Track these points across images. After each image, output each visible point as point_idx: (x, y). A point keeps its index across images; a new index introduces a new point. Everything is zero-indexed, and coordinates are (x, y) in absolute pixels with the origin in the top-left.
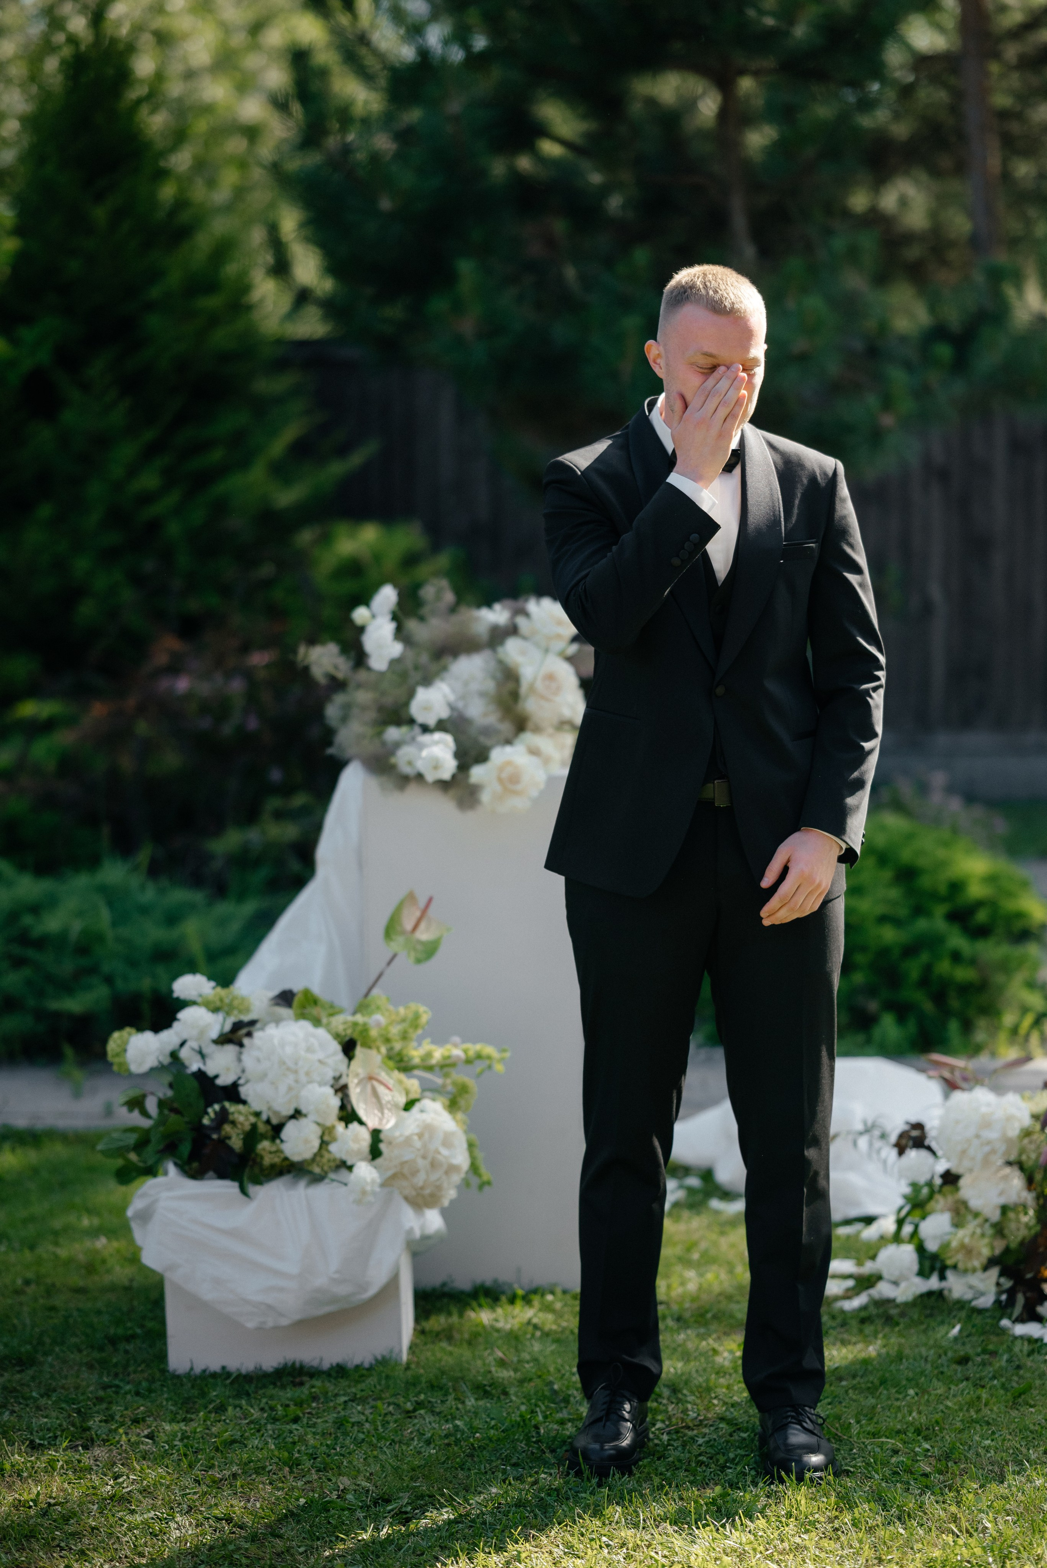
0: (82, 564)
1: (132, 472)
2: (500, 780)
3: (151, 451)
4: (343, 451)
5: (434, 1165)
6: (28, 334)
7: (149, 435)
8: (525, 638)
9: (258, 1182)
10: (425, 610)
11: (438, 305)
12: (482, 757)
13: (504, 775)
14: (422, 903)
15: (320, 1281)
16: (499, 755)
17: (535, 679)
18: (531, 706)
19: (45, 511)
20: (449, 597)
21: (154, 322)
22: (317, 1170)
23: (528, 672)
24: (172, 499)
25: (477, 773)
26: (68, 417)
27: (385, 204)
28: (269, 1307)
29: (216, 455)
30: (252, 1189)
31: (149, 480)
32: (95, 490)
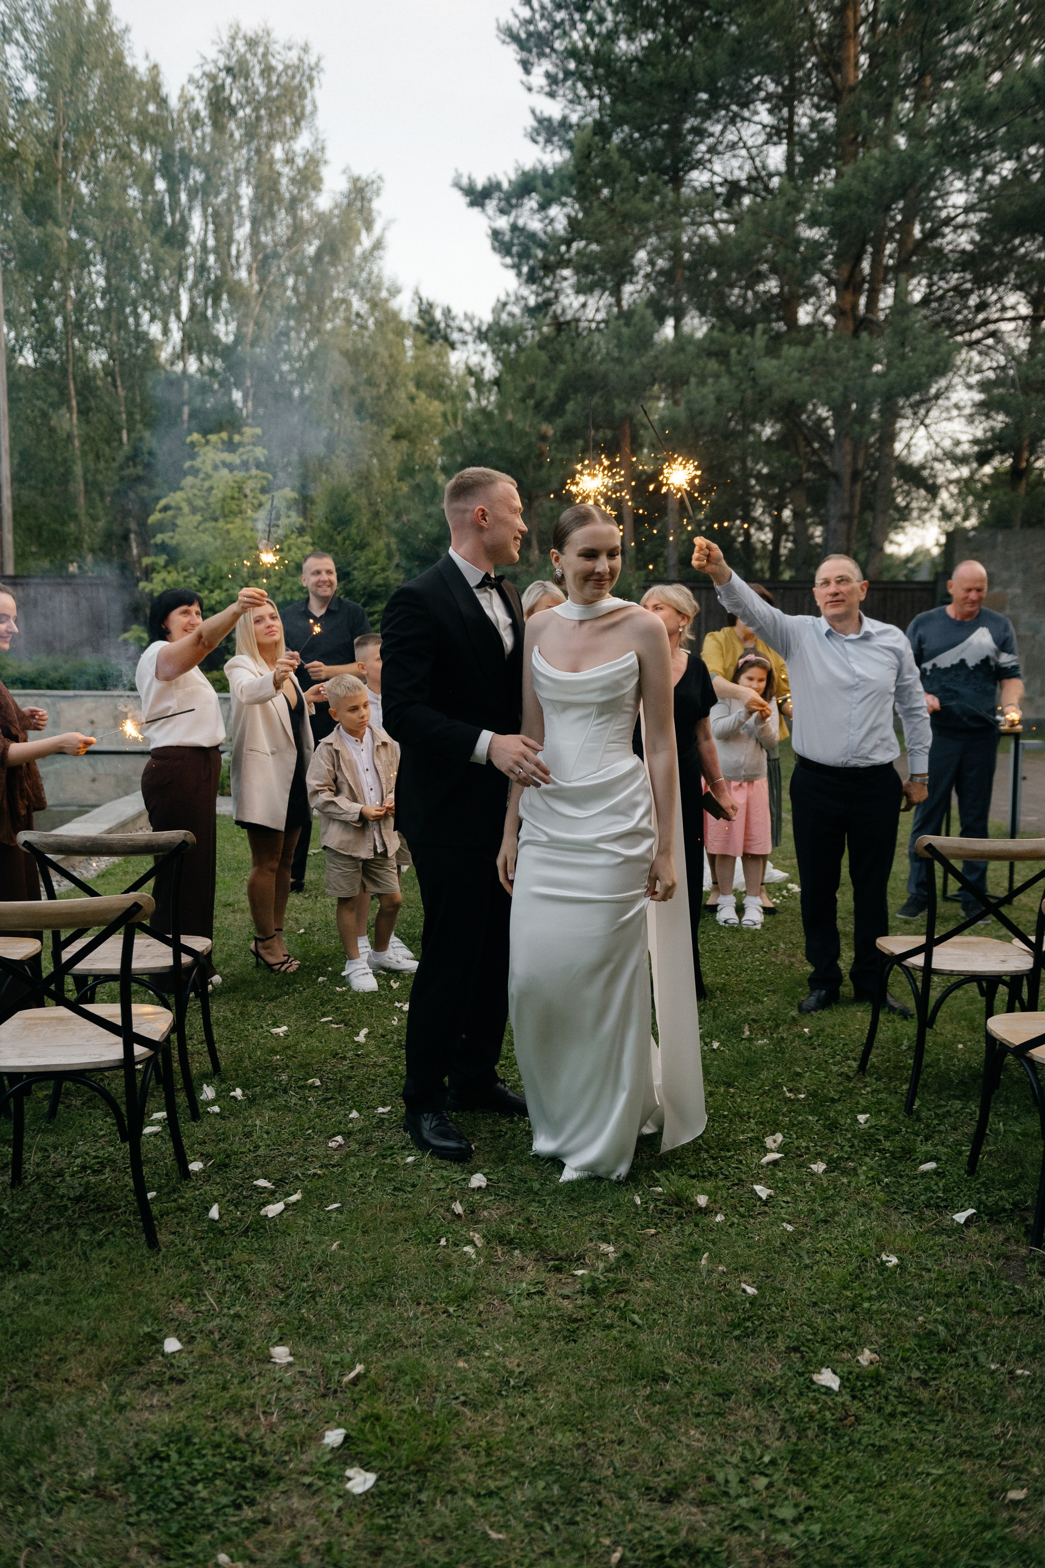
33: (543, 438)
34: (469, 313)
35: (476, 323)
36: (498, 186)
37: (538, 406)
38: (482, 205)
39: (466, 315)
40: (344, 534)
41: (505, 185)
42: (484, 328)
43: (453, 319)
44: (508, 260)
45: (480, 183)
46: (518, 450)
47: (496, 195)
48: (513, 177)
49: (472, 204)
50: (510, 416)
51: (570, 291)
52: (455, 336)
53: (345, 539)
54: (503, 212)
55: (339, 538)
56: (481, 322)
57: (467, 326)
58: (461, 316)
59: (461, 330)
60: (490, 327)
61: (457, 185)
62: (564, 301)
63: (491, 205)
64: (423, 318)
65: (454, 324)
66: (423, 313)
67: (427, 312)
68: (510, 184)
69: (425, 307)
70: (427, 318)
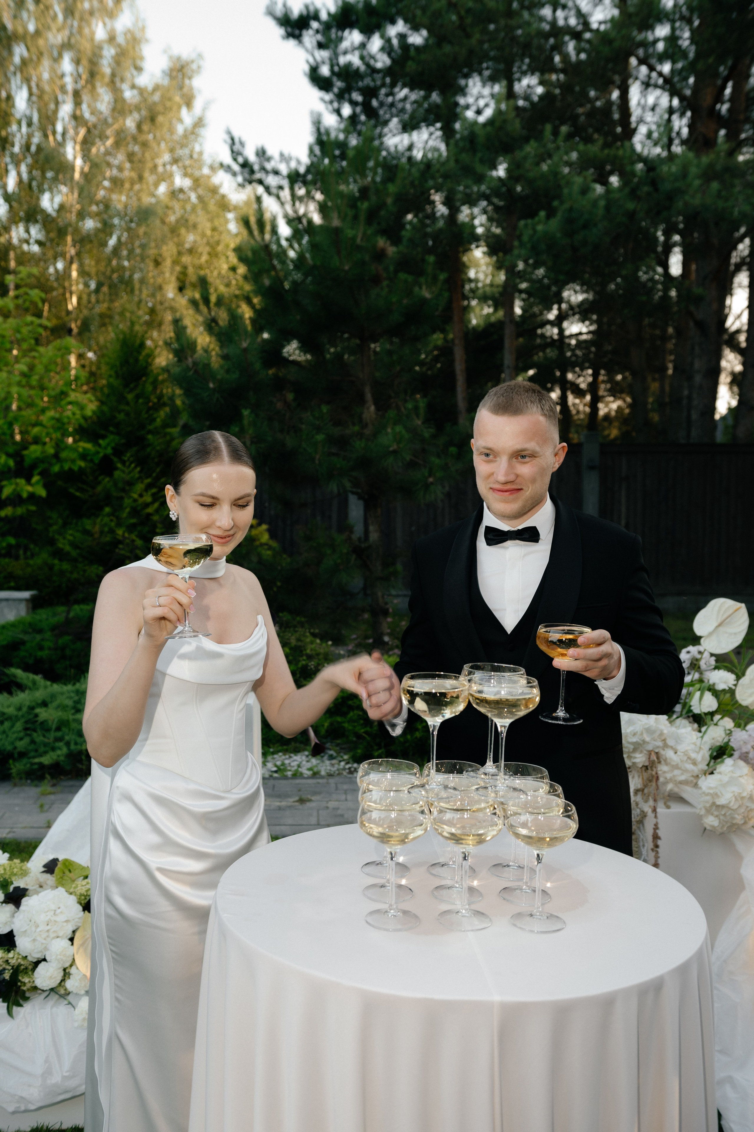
0: (120, 532)
1: (141, 496)
3: (148, 487)
6: (103, 442)
7: (149, 480)
9: (20, 1005)
15: (56, 1079)
19: (107, 510)
21: (150, 437)
22: (62, 992)
26: (117, 474)
27: (211, 385)
28: (22, 1097)
30: (15, 1009)
31: (148, 499)
32: (127, 501)
33: (380, 255)
34: (286, 153)
35: (293, 165)
36: (316, 17)
37: (372, 216)
38: (299, 37)
39: (282, 155)
40: (138, 391)
41: (324, 16)
42: (302, 170)
43: (269, 159)
44: (328, 97)
45: (296, 10)
46: (347, 268)
47: (315, 25)
48: (333, 9)
49: (290, 35)
50: (336, 222)
51: (395, 131)
52: (272, 180)
53: (137, 397)
54: (321, 46)
55: (130, 397)
56: (299, 162)
57: (284, 169)
58: (277, 156)
59: (276, 173)
60: (308, 170)
61: (270, 12)
62: (390, 142)
63: (309, 38)
64: (235, 160)
65: (269, 166)
66: (235, 154)
67: (239, 153)
68: (329, 14)
69: (237, 147)
70: (240, 160)
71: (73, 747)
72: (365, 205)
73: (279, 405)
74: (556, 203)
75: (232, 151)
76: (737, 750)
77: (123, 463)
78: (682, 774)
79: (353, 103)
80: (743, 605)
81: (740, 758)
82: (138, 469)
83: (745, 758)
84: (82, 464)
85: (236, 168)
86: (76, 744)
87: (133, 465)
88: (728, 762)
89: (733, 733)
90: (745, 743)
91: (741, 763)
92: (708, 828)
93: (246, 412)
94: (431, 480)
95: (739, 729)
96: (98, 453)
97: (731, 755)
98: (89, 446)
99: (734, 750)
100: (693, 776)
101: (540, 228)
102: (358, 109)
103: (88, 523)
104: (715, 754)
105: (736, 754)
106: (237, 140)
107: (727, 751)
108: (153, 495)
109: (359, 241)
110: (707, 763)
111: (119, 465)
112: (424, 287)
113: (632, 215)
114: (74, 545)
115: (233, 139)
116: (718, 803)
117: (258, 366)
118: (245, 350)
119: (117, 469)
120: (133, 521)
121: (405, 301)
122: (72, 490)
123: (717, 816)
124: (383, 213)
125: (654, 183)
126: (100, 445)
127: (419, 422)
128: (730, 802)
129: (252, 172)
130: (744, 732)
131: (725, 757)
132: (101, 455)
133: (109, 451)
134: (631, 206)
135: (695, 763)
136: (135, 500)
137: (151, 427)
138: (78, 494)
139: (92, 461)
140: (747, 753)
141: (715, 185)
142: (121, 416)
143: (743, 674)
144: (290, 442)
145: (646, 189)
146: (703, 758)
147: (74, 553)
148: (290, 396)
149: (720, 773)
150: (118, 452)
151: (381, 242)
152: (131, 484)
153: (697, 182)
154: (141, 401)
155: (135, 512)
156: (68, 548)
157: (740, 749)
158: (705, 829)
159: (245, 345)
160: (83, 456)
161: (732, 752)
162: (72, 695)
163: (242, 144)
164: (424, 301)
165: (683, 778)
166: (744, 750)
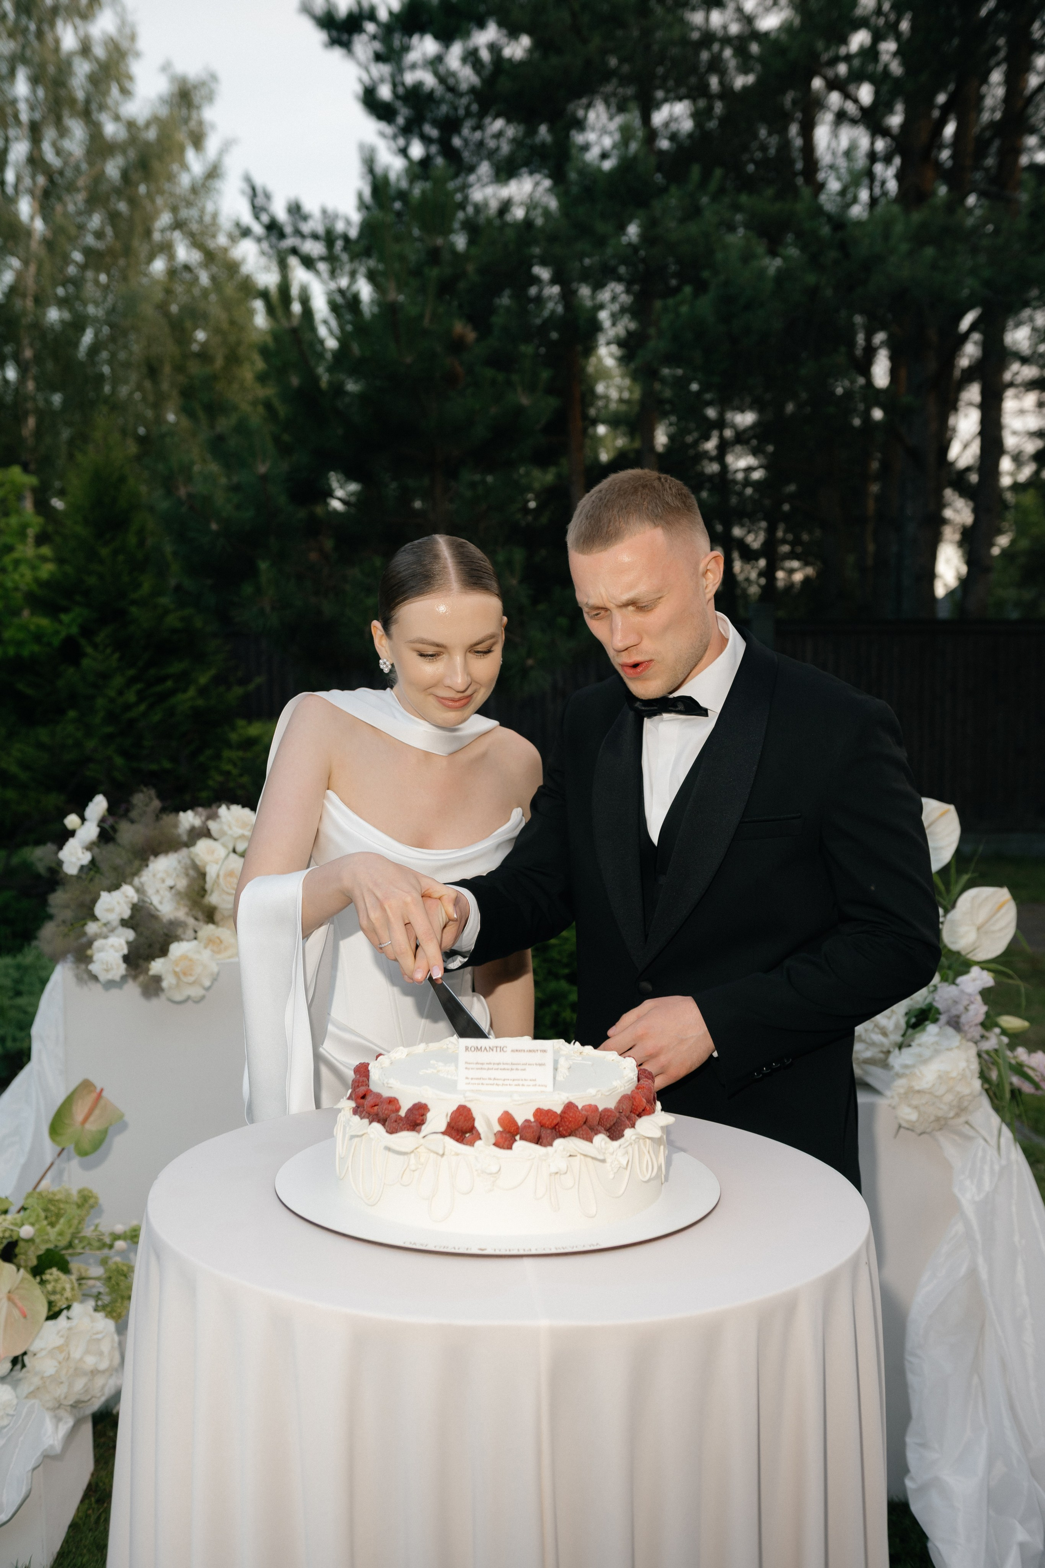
1: (121, 693)
2: (176, 974)
3: (132, 681)
4: (242, 682)
5: (78, 1372)
6: (65, 618)
7: (131, 672)
8: (215, 840)
10: (134, 814)
11: (248, 589)
12: (164, 952)
13: (177, 969)
14: (98, 1090)
16: (177, 949)
17: (218, 876)
18: (213, 899)
19: (72, 714)
20: (157, 804)
21: (134, 610)
23: (212, 871)
24: (142, 707)
25: (157, 966)
26: (86, 662)
27: (214, 526)
29: (169, 684)
31: (131, 697)
32: (100, 702)
33: (457, 346)
36: (372, 16)
38: (346, 45)
39: (323, 212)
40: (116, 544)
41: (383, 15)
42: (353, 232)
43: (305, 218)
44: (388, 130)
45: (343, 8)
46: (409, 360)
47: (370, 27)
49: (332, 41)
50: (395, 296)
51: (485, 180)
52: (309, 248)
53: (116, 552)
54: (379, 58)
55: (104, 552)
56: (348, 222)
58: (315, 213)
59: (317, 237)
60: (361, 233)
61: (306, 9)
62: (477, 195)
63: (364, 47)
64: (257, 217)
65: (306, 228)
66: (257, 211)
67: (264, 209)
68: (391, 13)
69: (260, 201)
70: (265, 218)
71: (9, 1044)
72: (434, 273)
73: (313, 556)
74: (706, 274)
75: (254, 207)
76: (945, 1012)
77: (95, 646)
78: (867, 1049)
79: (426, 140)
80: (952, 808)
81: (949, 1023)
82: (117, 655)
83: (955, 1024)
84: (36, 648)
85: (258, 229)
86: (14, 1040)
87: (109, 651)
88: (932, 1029)
89: (939, 990)
90: (956, 1002)
91: (950, 1031)
92: (904, 1124)
93: (263, 565)
94: (530, 662)
95: (946, 984)
96: (57, 632)
97: (935, 1021)
98: (44, 622)
99: (940, 1013)
100: (882, 1052)
101: (684, 309)
102: (434, 149)
103: (43, 734)
104: (913, 1020)
105: (943, 1018)
106: (259, 191)
107: (931, 1016)
108: (139, 693)
109: (426, 322)
110: (902, 1032)
111: (89, 650)
112: (519, 389)
113: (813, 292)
114: (24, 765)
115: (254, 189)
116: (917, 1088)
117: (282, 500)
118: (264, 478)
119: (85, 655)
120: (109, 729)
121: (493, 410)
122: (20, 686)
123: (916, 1107)
124: (462, 285)
125: (843, 246)
126: (60, 622)
127: (514, 582)
128: (934, 1085)
129: (282, 235)
130: (953, 987)
131: (927, 1023)
132: (63, 634)
133: (74, 630)
134: (811, 279)
135: (885, 1034)
136: (112, 701)
137: (135, 596)
138: (29, 691)
139: (49, 644)
140: (958, 1017)
141: (929, 252)
142: (92, 581)
143: (953, 906)
144: (328, 608)
145: (833, 254)
146: (897, 1026)
147: (24, 776)
148: (329, 544)
149: (920, 1045)
150: (87, 631)
151: (460, 327)
152: (105, 676)
153: (904, 247)
154: (121, 558)
155: (111, 717)
156: (14, 769)
157: (948, 1011)
158: (900, 1126)
159: (262, 469)
160: (38, 637)
161: (938, 1016)
162: (11, 971)
163: (268, 196)
164: (519, 411)
165: (868, 1054)
166: (954, 1012)
